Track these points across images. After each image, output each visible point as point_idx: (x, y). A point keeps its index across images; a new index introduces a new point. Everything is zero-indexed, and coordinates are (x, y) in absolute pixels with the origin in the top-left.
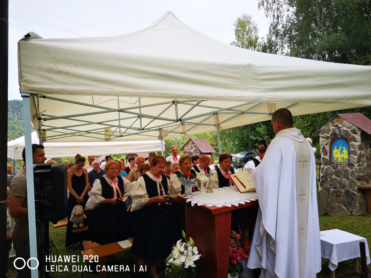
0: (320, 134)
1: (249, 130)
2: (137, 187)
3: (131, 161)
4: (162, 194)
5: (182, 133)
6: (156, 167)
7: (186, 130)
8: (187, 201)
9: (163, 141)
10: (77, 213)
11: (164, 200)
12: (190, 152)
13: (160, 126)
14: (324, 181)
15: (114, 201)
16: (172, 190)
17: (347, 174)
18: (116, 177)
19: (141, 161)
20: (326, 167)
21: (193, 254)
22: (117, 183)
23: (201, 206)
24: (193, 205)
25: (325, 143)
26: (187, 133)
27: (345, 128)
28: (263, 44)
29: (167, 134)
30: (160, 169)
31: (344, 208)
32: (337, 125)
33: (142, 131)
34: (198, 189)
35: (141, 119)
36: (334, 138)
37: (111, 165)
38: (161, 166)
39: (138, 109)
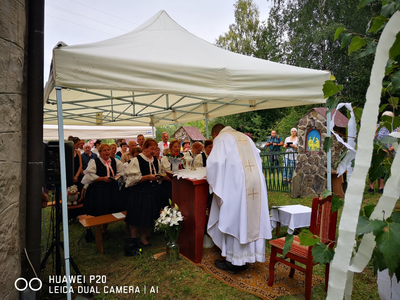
0: (298, 126)
1: (245, 120)
2: (131, 166)
3: (123, 146)
4: (153, 173)
5: (173, 120)
6: (149, 149)
7: (177, 117)
8: (174, 176)
9: (154, 128)
10: (72, 191)
11: (155, 178)
12: (181, 139)
13: (152, 113)
14: (299, 168)
15: (106, 179)
16: (162, 170)
17: (318, 161)
18: (109, 158)
19: (133, 144)
20: (301, 155)
21: (178, 216)
22: (110, 164)
23: (185, 179)
24: (178, 178)
25: (302, 133)
26: (178, 120)
27: (318, 121)
28: (264, 28)
29: (159, 121)
30: (152, 151)
31: (314, 191)
32: (312, 118)
33: (135, 116)
34: (184, 167)
35: (134, 106)
36: (310, 129)
37: (103, 148)
38: (153, 148)
39: (132, 98)
